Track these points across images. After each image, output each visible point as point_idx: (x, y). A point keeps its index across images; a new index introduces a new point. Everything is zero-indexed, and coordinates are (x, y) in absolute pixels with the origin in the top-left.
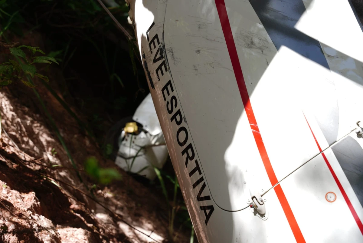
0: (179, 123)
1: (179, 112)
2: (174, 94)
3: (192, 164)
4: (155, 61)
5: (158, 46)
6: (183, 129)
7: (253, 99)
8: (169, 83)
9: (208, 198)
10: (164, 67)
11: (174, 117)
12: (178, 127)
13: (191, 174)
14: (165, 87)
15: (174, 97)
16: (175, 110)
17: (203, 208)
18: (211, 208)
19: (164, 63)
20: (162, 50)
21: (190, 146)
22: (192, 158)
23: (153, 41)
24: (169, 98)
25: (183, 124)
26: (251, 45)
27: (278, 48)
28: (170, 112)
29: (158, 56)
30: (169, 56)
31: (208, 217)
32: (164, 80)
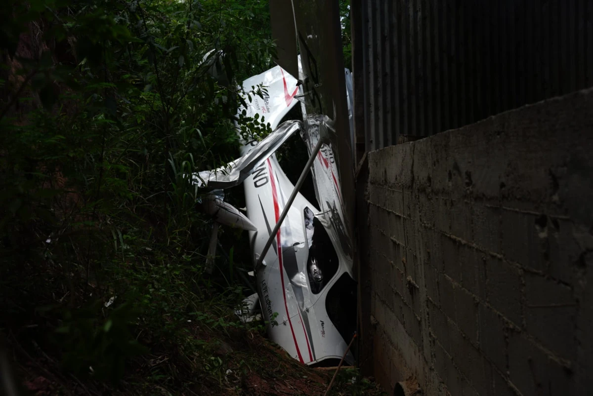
1: (269, 302)
2: (269, 298)
4: (264, 289)
6: (270, 307)
9: (274, 322)
18: (274, 324)
19: (266, 290)
21: (271, 310)
22: (271, 313)
23: (264, 284)
24: (267, 299)
25: (270, 305)
28: (267, 302)
30: (268, 289)
31: (273, 326)
32: (266, 295)
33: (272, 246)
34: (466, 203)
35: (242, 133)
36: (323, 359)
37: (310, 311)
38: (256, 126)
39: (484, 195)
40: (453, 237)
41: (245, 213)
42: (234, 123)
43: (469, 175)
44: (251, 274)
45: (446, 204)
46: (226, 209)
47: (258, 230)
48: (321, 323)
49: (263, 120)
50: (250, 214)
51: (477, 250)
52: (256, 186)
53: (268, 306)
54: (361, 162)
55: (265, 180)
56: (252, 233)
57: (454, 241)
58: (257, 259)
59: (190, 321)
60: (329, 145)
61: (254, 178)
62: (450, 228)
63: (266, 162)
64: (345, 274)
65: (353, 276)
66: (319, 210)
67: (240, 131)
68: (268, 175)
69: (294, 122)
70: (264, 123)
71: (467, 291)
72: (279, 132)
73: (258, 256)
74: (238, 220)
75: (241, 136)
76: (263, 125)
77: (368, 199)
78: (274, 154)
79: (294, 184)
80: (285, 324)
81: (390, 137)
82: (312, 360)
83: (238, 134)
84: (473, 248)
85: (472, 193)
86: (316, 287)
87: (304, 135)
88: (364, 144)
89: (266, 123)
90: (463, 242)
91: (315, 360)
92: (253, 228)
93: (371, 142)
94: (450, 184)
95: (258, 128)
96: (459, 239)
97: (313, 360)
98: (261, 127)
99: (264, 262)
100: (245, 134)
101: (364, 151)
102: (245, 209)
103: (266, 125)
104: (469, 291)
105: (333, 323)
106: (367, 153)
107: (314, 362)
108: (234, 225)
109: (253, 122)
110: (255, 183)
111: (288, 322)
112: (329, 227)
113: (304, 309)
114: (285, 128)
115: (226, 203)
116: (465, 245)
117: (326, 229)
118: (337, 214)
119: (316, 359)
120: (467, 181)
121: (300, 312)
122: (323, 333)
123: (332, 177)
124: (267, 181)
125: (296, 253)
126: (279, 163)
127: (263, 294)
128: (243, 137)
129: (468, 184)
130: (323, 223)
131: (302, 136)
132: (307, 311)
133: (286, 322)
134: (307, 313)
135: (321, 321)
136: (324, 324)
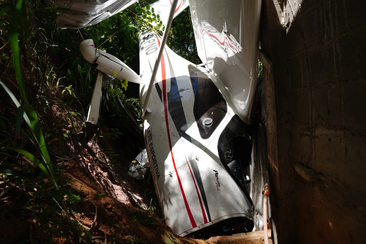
0: (153, 154)
1: (153, 151)
2: (153, 146)
4: (148, 137)
5: (149, 133)
6: (154, 155)
7: (173, 149)
8: (152, 143)
9: (159, 173)
11: (152, 152)
12: (153, 155)
13: (155, 167)
14: (151, 144)
15: (152, 147)
16: (152, 151)
17: (157, 176)
18: (159, 175)
19: (151, 138)
20: (151, 135)
21: (156, 160)
22: (155, 163)
23: (148, 132)
24: (151, 147)
25: (154, 154)
26: (174, 136)
27: (180, 137)
28: (151, 151)
29: (150, 136)
30: (152, 136)
31: (158, 178)
32: (150, 142)
37: (199, 159)
48: (215, 172)
49: (153, 11)
70: (154, 13)
74: (122, 69)
82: (206, 222)
91: (210, 221)
97: (208, 220)
99: (148, 109)
107: (209, 224)
113: (193, 157)
119: (212, 220)
121: (188, 161)
122: (218, 185)
124: (156, 50)
127: (148, 142)
132: (196, 159)
133: (172, 174)
134: (197, 161)
135: (214, 171)
136: (218, 174)
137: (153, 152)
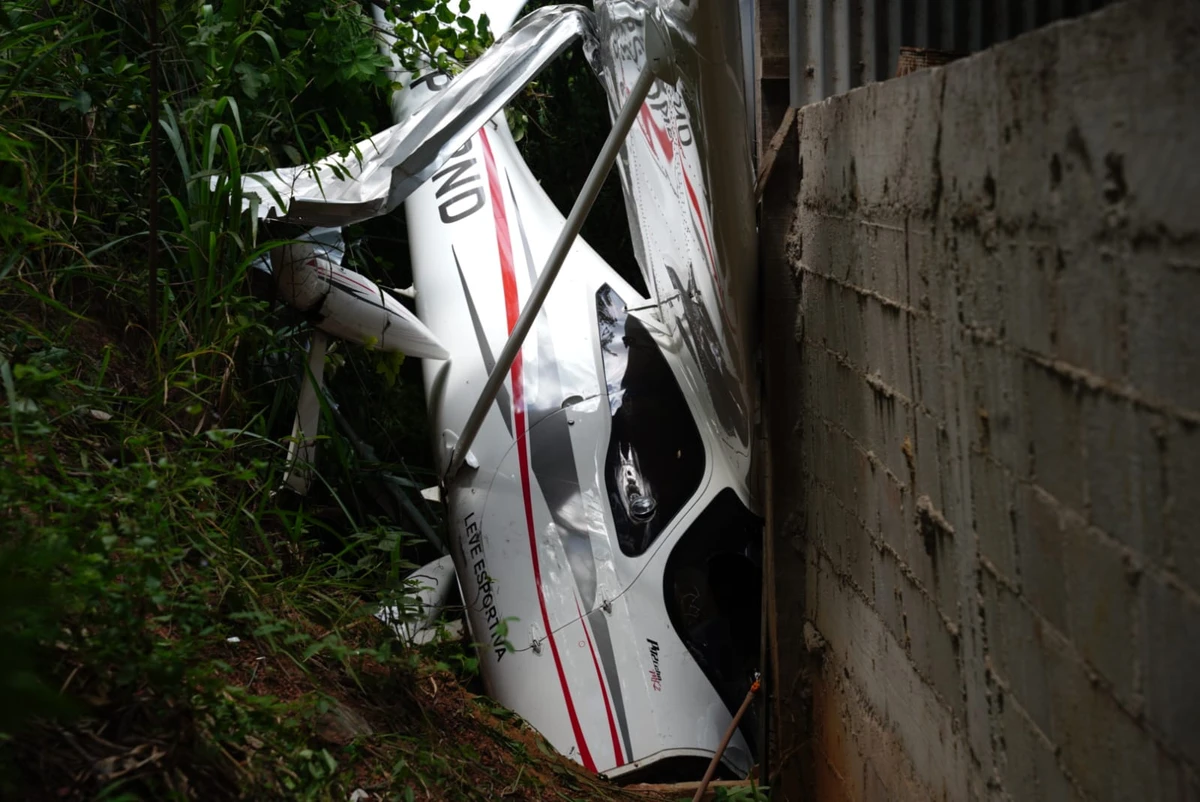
0: (486, 591)
1: (487, 583)
2: (486, 569)
3: (493, 621)
4: (471, 543)
5: (475, 532)
6: (490, 595)
8: (482, 561)
9: (502, 643)
10: (479, 548)
11: (483, 587)
12: (486, 594)
13: (491, 628)
14: (478, 564)
15: (484, 572)
16: (484, 582)
17: (498, 651)
18: (504, 650)
19: (479, 546)
20: (478, 536)
21: (494, 608)
22: (493, 617)
23: (471, 527)
24: (480, 573)
25: (490, 592)
26: (547, 543)
28: (480, 583)
29: (475, 539)
30: (484, 541)
31: (500, 656)
32: (478, 558)
33: (495, 406)
34: (1106, 258)
35: (398, 49)
36: (656, 758)
37: (614, 609)
38: (442, 26)
39: (1162, 229)
40: (1063, 367)
41: (411, 304)
42: (371, 14)
43: (1115, 167)
44: (431, 494)
45: (1040, 262)
46: (350, 291)
47: (452, 357)
48: (650, 645)
49: (464, 5)
50: (425, 305)
51: (1138, 406)
52: (446, 218)
53: (483, 594)
54: (778, 139)
55: (472, 200)
56: (433, 368)
57: (1066, 381)
58: (449, 446)
59: (235, 639)
60: (673, 84)
61: (439, 194)
62: (1054, 337)
63: (477, 141)
64: (726, 495)
65: (750, 501)
66: (646, 295)
67: (393, 40)
68: (483, 183)
69: (564, 11)
71: (1103, 538)
72: (516, 44)
73: (453, 438)
74: (389, 323)
75: (395, 58)
76: (465, 22)
77: (799, 257)
78: (501, 118)
79: (565, 211)
80: (536, 649)
81: (869, 58)
82: (620, 762)
83: (388, 51)
84: (1126, 399)
85: (1123, 223)
86: (634, 536)
87: (596, 54)
88: (788, 81)
89: (474, 15)
90: (1095, 381)
91: (631, 761)
92: (436, 352)
93: (810, 73)
94: (1056, 198)
95: (451, 31)
96: (1078, 372)
97: (626, 761)
98: (459, 30)
99: (471, 458)
100: (408, 51)
101: (786, 103)
102: (410, 291)
103: (476, 23)
104: (1111, 535)
105: (687, 646)
106: (797, 110)
107: (628, 768)
108: (375, 341)
109: (433, 11)
110: (443, 209)
111: (546, 643)
112: (674, 349)
113: (598, 604)
114: (537, 29)
115: (349, 273)
116: (1097, 392)
117: (666, 353)
118: (701, 305)
119: (635, 759)
120: (1110, 185)
121: (583, 613)
122: (657, 676)
123: (684, 188)
124: (480, 204)
125: (571, 428)
126: (519, 145)
127: (468, 555)
128: (403, 62)
129: (1113, 196)
130: (655, 336)
131: (589, 56)
132: (605, 609)
133: (539, 645)
134: (606, 614)
135: (649, 641)
136: (658, 649)
137: (486, 587)
